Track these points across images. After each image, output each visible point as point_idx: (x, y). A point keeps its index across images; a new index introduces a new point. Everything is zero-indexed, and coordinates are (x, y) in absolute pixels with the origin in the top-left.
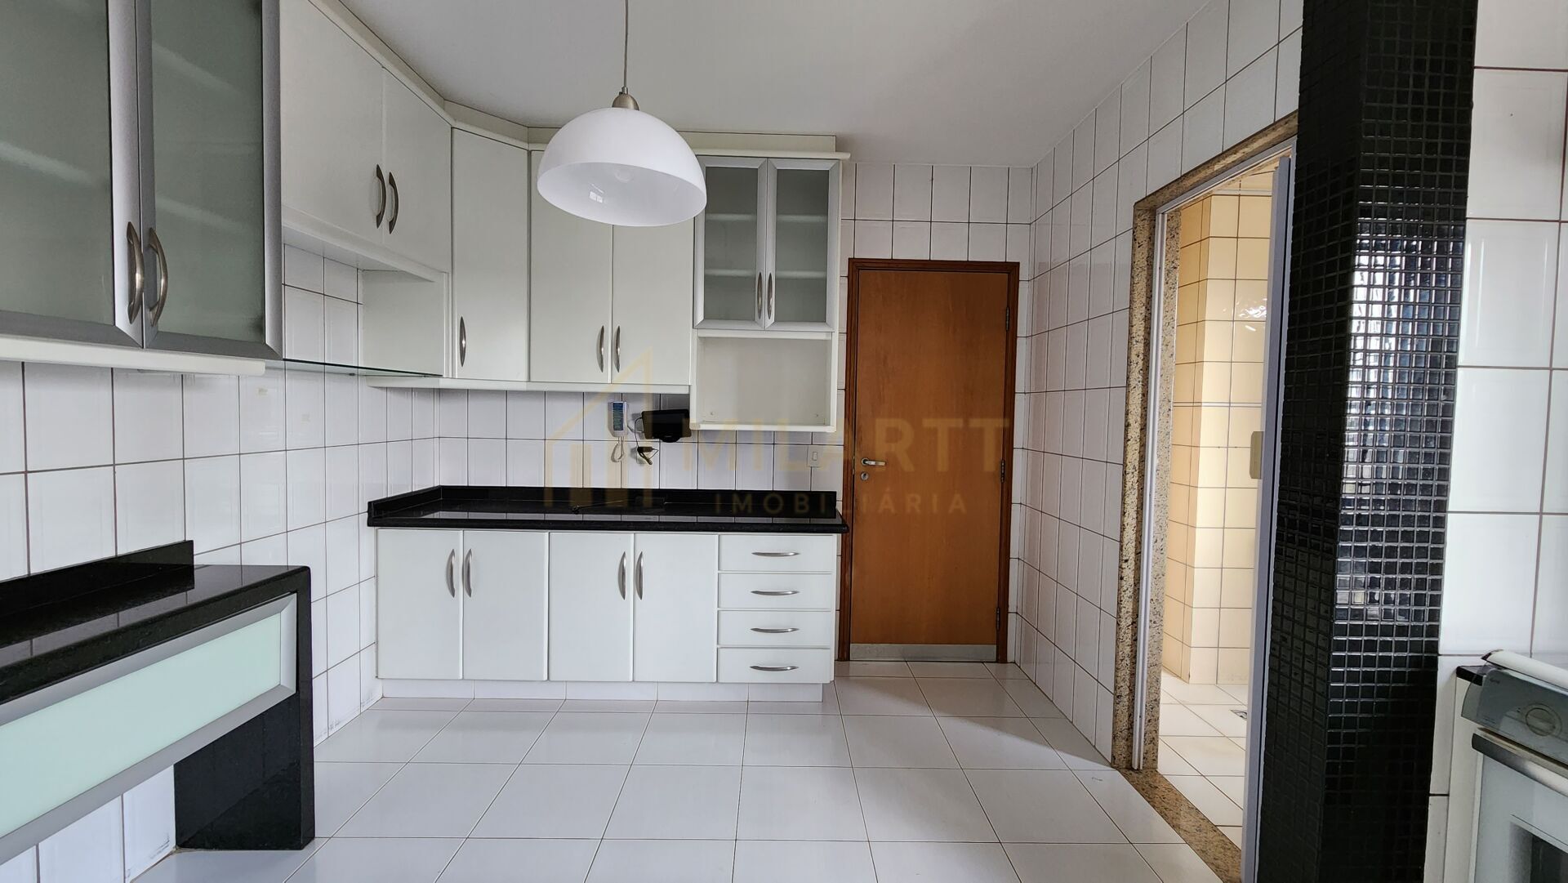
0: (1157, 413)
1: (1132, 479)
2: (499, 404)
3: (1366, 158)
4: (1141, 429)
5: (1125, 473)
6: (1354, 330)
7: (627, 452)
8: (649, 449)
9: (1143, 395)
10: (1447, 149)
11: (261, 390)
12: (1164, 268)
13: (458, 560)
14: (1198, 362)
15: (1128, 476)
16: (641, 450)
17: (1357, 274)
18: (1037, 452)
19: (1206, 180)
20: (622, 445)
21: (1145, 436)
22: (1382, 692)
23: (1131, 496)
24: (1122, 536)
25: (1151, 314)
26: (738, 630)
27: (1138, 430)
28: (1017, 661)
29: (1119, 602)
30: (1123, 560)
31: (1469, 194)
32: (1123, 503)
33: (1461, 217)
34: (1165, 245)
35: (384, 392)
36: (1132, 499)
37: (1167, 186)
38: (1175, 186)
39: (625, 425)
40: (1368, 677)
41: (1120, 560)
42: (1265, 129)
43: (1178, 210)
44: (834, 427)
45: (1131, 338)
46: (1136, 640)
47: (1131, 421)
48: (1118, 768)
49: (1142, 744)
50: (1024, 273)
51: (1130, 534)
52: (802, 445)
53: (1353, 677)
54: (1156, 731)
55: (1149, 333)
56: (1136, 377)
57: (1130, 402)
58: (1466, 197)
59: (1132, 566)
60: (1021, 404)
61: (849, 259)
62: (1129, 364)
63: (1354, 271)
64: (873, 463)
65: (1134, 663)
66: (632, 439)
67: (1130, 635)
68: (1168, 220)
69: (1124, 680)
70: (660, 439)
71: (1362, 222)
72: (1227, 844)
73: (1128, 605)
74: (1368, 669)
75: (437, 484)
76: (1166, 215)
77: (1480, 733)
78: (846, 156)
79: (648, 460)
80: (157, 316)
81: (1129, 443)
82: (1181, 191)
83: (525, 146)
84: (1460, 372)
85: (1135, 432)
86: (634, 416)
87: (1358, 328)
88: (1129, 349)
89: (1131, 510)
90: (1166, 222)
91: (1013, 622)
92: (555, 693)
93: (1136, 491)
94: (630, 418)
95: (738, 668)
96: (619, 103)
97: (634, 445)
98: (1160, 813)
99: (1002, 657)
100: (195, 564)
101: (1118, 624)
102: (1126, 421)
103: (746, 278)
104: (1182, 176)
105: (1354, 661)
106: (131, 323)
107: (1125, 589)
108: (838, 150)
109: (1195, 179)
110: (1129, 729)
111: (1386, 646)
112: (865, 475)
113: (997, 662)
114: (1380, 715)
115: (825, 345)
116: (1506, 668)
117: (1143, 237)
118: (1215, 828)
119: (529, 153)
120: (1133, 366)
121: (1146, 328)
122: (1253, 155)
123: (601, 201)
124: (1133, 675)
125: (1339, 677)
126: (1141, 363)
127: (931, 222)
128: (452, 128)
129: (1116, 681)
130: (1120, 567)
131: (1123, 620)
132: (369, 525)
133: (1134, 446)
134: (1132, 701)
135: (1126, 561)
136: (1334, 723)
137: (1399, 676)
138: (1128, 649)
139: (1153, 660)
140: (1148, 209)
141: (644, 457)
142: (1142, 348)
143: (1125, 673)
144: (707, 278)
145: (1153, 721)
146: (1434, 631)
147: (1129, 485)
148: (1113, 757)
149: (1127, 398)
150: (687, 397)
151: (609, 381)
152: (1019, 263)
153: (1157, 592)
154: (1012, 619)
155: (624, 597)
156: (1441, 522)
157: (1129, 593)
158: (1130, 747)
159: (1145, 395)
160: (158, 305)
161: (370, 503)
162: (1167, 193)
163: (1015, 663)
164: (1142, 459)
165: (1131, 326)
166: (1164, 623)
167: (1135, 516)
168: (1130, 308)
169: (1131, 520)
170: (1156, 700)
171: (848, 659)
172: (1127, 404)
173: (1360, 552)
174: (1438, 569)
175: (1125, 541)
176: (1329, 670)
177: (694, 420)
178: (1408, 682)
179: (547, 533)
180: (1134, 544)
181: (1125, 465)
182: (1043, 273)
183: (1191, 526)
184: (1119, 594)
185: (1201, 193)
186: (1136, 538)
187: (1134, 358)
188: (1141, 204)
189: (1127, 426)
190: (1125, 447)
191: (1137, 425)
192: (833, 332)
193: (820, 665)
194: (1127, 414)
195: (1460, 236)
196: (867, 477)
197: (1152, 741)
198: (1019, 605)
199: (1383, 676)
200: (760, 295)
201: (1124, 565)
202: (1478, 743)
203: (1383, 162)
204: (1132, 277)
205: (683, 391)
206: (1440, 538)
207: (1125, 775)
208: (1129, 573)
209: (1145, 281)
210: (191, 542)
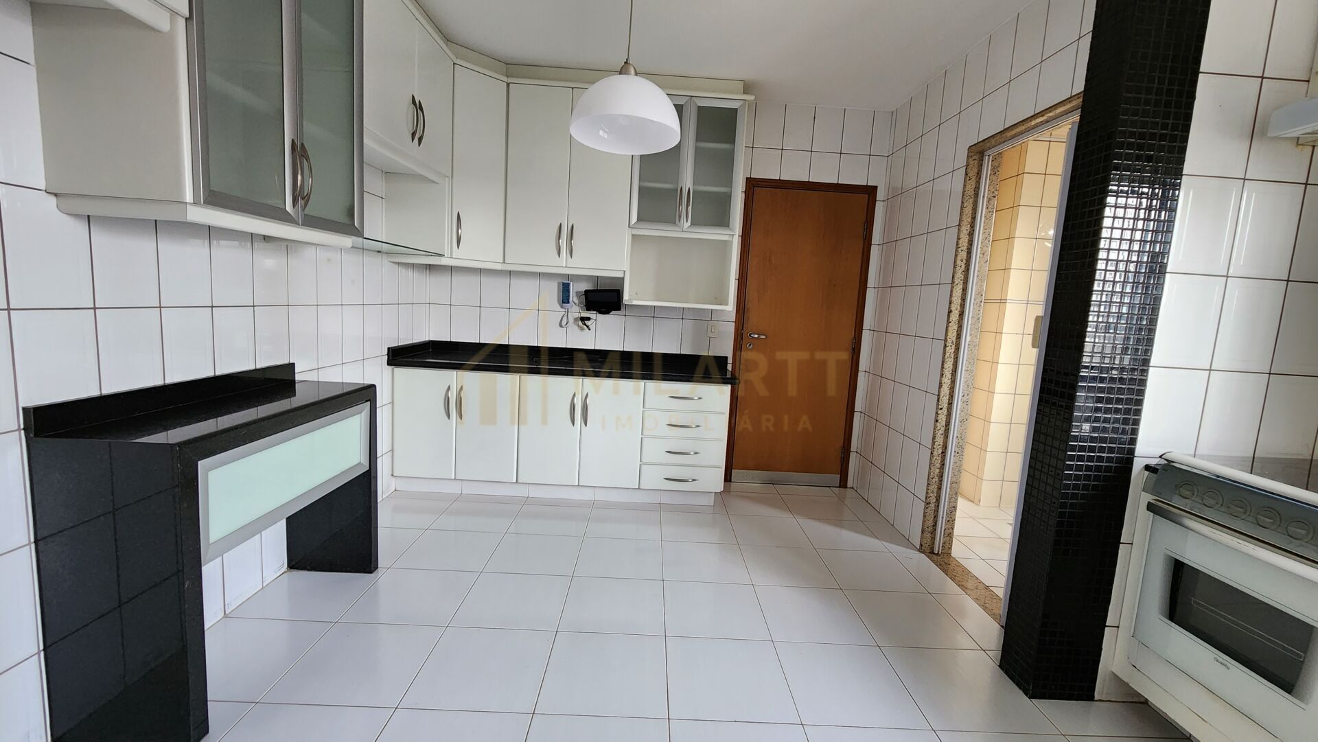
0: (972, 304)
1: (950, 351)
2: (475, 279)
3: (1121, 131)
4: (960, 315)
5: (945, 346)
6: (1102, 246)
7: (571, 320)
8: (589, 319)
9: (963, 290)
10: (1175, 128)
11: (329, 260)
12: (986, 196)
13: (452, 394)
14: (1006, 269)
15: (947, 348)
16: (583, 319)
17: (1107, 209)
18: (881, 332)
19: (1021, 133)
20: (568, 316)
21: (962, 320)
22: (1097, 478)
23: (948, 362)
24: (939, 392)
25: (973, 230)
26: (656, 451)
27: (958, 316)
28: (855, 487)
29: (934, 438)
30: (938, 408)
31: (1186, 159)
32: (943, 368)
33: (1179, 173)
34: (988, 179)
35: (396, 266)
36: (949, 365)
37: (993, 136)
38: (999, 136)
39: (571, 300)
40: (1088, 468)
41: (937, 408)
42: (1064, 101)
43: (1001, 153)
44: (730, 307)
45: (957, 248)
46: (943, 465)
47: (953, 308)
48: (923, 552)
49: (942, 536)
50: (880, 195)
51: (946, 390)
52: (703, 319)
53: (1079, 468)
54: (952, 528)
55: (971, 245)
56: (959, 276)
57: (954, 295)
58: (1184, 161)
59: (945, 413)
60: (871, 296)
61: (747, 178)
62: (955, 267)
63: (1105, 207)
64: (756, 336)
65: (941, 481)
66: (576, 310)
67: (939, 461)
68: (992, 161)
69: (933, 492)
70: (597, 311)
71: (1114, 174)
72: (994, 596)
73: (940, 440)
74: (1089, 464)
75: (427, 339)
76: (991, 157)
77: (1152, 501)
78: (751, 98)
79: (588, 327)
80: (306, 204)
81: (950, 324)
82: (1003, 140)
83: (505, 79)
84: (1167, 276)
85: (955, 317)
86: (577, 293)
87: (1105, 245)
88: (956, 256)
89: (948, 373)
90: (990, 162)
91: (853, 458)
92: (520, 492)
93: (952, 359)
94: (575, 295)
95: (654, 479)
96: (623, 71)
97: (577, 315)
98: (951, 578)
99: (843, 484)
100: (296, 379)
101: (932, 453)
102: (949, 308)
103: (669, 190)
104: (1004, 130)
105: (1081, 458)
106: (294, 207)
107: (939, 428)
108: (745, 92)
109: (1014, 132)
110: (933, 526)
111: (1102, 449)
112: (750, 345)
113: (840, 487)
114: (1094, 492)
115: (726, 245)
116: (1173, 462)
117: (972, 173)
118: (987, 587)
119: (508, 85)
120: (958, 268)
121: (969, 241)
122: (1055, 118)
123: (606, 137)
124: (940, 489)
125: (1070, 468)
126: (963, 266)
127: (811, 151)
128: (454, 64)
129: (927, 493)
130: (937, 413)
131: (936, 450)
132: (388, 364)
133: (953, 327)
134: (938, 507)
135: (941, 409)
136: (1065, 496)
137: (1108, 469)
138: (938, 471)
139: (954, 479)
140: (978, 152)
141: (585, 325)
142: (965, 256)
143: (934, 487)
144: (641, 189)
145: (951, 521)
146: (1133, 442)
147: (948, 354)
148: (921, 545)
149: (951, 292)
150: (622, 279)
151: (564, 265)
152: (877, 187)
153: (961, 431)
154: (853, 457)
155: (573, 425)
156: (1144, 372)
157: (941, 431)
158: (933, 538)
159: (965, 290)
160: (307, 198)
161: (389, 348)
162: (993, 141)
163: (853, 488)
164: (959, 337)
165: (959, 239)
166: (965, 453)
167: (950, 377)
168: (959, 225)
169: (947, 380)
170: (954, 507)
171: (730, 481)
172: (951, 296)
173: (1090, 389)
174: (1140, 402)
175: (942, 395)
176: (1064, 463)
177: (626, 297)
178: (1114, 473)
179: (518, 377)
180: (948, 397)
181: (946, 340)
182: (896, 195)
183: (992, 392)
184: (934, 432)
185: (1017, 142)
186: (950, 393)
187: (959, 262)
188: (973, 148)
189: (950, 312)
190: (947, 327)
191: (957, 312)
192: (733, 236)
193: (714, 479)
194: (950, 303)
195: (1176, 187)
196: (751, 346)
197: (949, 535)
198: (859, 447)
199: (1098, 468)
200: (680, 204)
201: (940, 412)
202: (1151, 507)
203: (1132, 135)
204: (963, 202)
205: (620, 275)
206: (1143, 382)
207: (928, 557)
208: (942, 418)
209: (972, 205)
210: (294, 364)
